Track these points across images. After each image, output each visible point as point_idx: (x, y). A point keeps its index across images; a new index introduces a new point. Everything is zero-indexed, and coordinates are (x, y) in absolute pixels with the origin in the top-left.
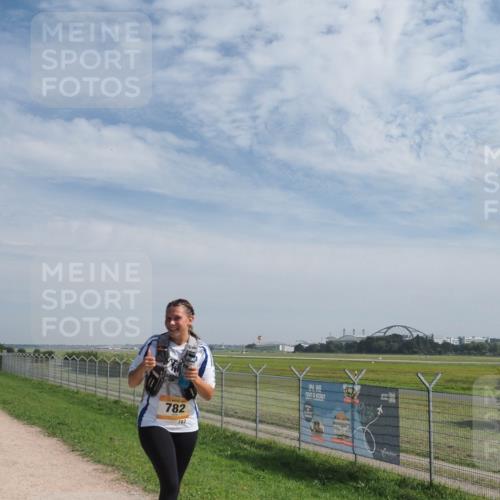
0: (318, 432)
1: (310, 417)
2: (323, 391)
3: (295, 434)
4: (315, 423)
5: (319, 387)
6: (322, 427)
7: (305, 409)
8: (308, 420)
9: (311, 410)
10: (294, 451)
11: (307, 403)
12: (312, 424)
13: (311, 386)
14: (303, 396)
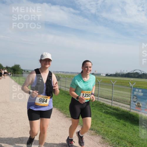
0: (139, 106)
1: (136, 101)
2: (142, 92)
3: (129, 106)
4: (138, 103)
5: (140, 91)
6: (141, 105)
7: (133, 98)
8: (135, 102)
9: (136, 98)
10: (128, 112)
11: (135, 96)
12: (136, 104)
13: (137, 90)
14: (133, 93)
